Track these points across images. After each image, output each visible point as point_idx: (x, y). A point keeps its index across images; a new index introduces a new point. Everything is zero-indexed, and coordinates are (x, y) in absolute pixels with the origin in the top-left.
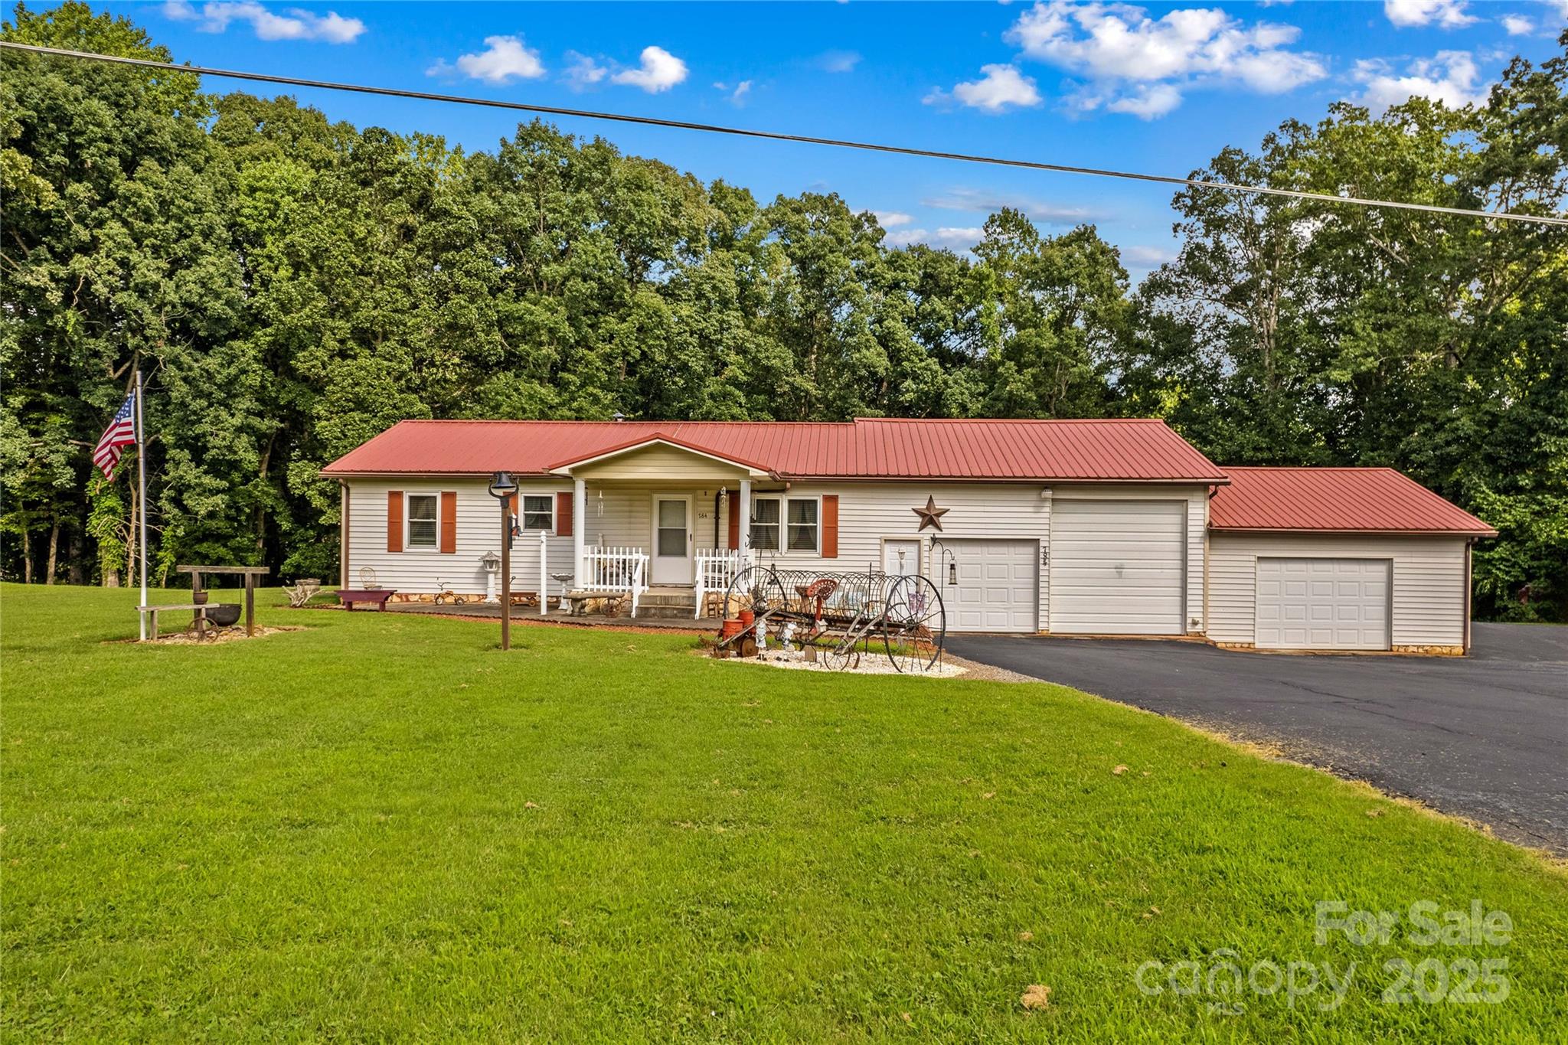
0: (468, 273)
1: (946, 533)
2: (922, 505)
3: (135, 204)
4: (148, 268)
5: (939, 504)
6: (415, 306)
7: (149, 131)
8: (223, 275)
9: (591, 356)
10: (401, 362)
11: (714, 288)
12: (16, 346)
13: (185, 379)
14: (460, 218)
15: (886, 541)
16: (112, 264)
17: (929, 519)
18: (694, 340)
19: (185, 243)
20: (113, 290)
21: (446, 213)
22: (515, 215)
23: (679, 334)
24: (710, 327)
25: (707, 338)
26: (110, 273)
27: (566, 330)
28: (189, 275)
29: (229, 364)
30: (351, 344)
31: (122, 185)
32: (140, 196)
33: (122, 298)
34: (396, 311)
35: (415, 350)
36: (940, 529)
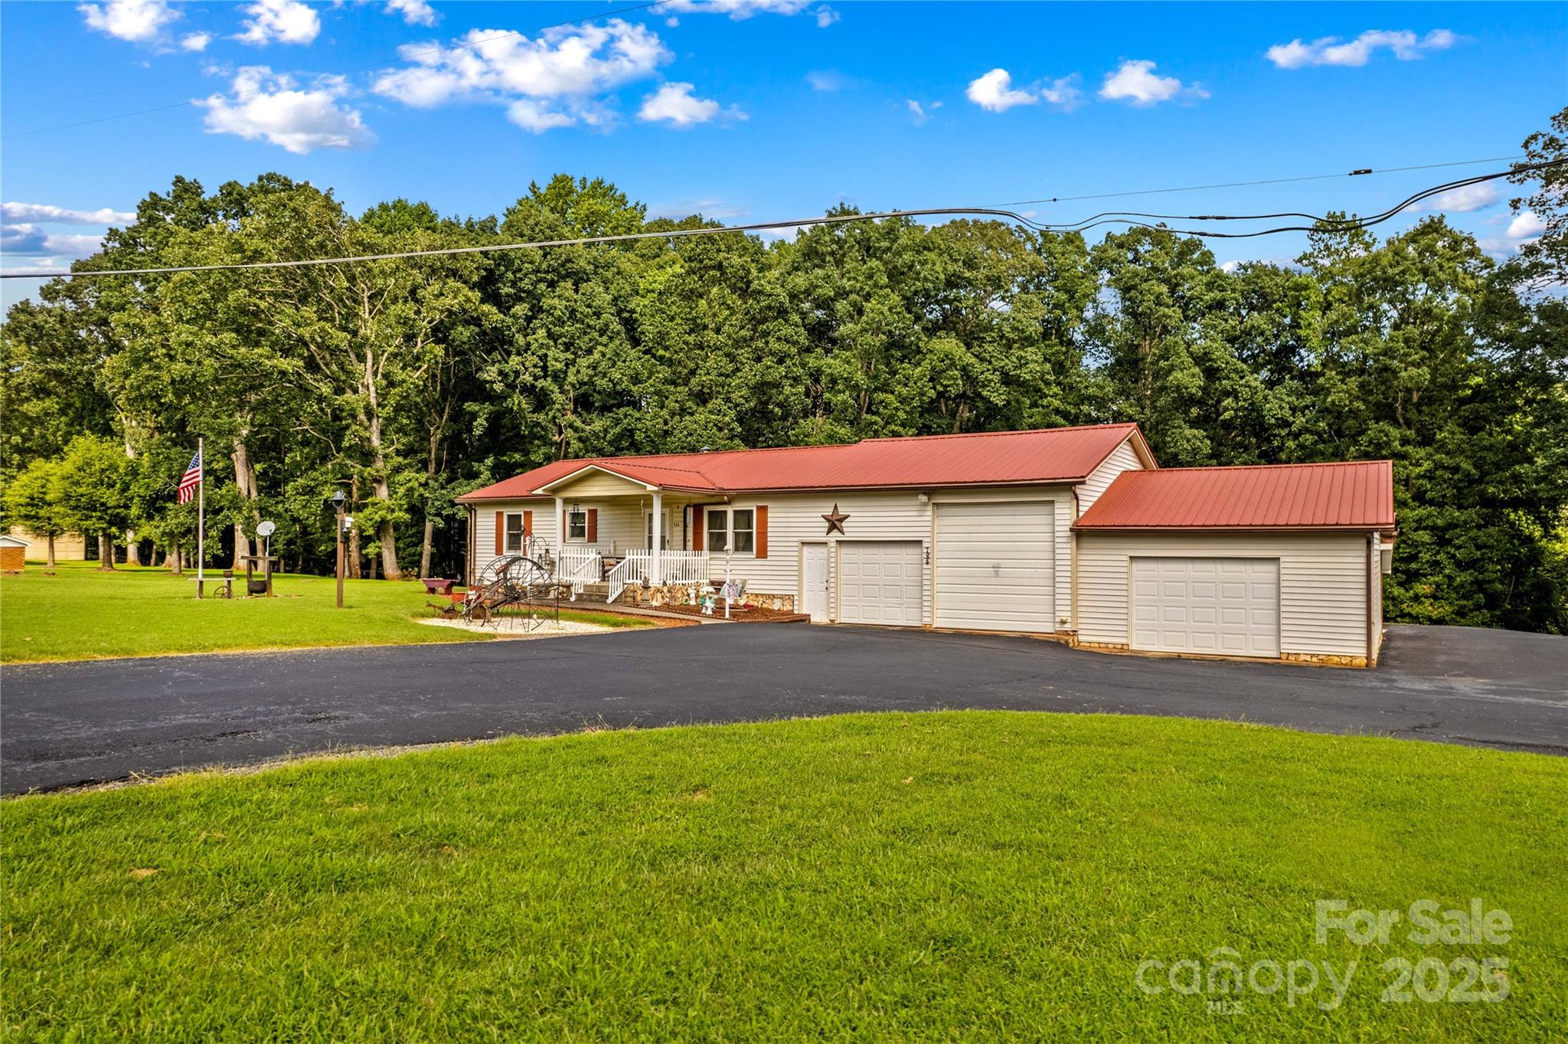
0: (779, 339)
1: (849, 537)
2: (829, 512)
3: (552, 314)
4: (557, 358)
5: (842, 511)
6: (738, 370)
7: (568, 260)
8: (609, 359)
9: (890, 398)
10: (725, 415)
11: (1014, 329)
12: (485, 423)
13: (580, 439)
14: (770, 295)
15: (803, 544)
16: (536, 359)
17: (835, 524)
18: (996, 377)
19: (586, 338)
20: (536, 378)
21: (760, 292)
22: (820, 287)
23: (982, 373)
24: (1009, 364)
25: (1007, 374)
26: (535, 366)
27: (860, 377)
28: (583, 362)
29: (616, 425)
30: (689, 404)
31: (546, 303)
32: (555, 308)
33: (540, 383)
34: (721, 375)
35: (737, 405)
36: (843, 533)
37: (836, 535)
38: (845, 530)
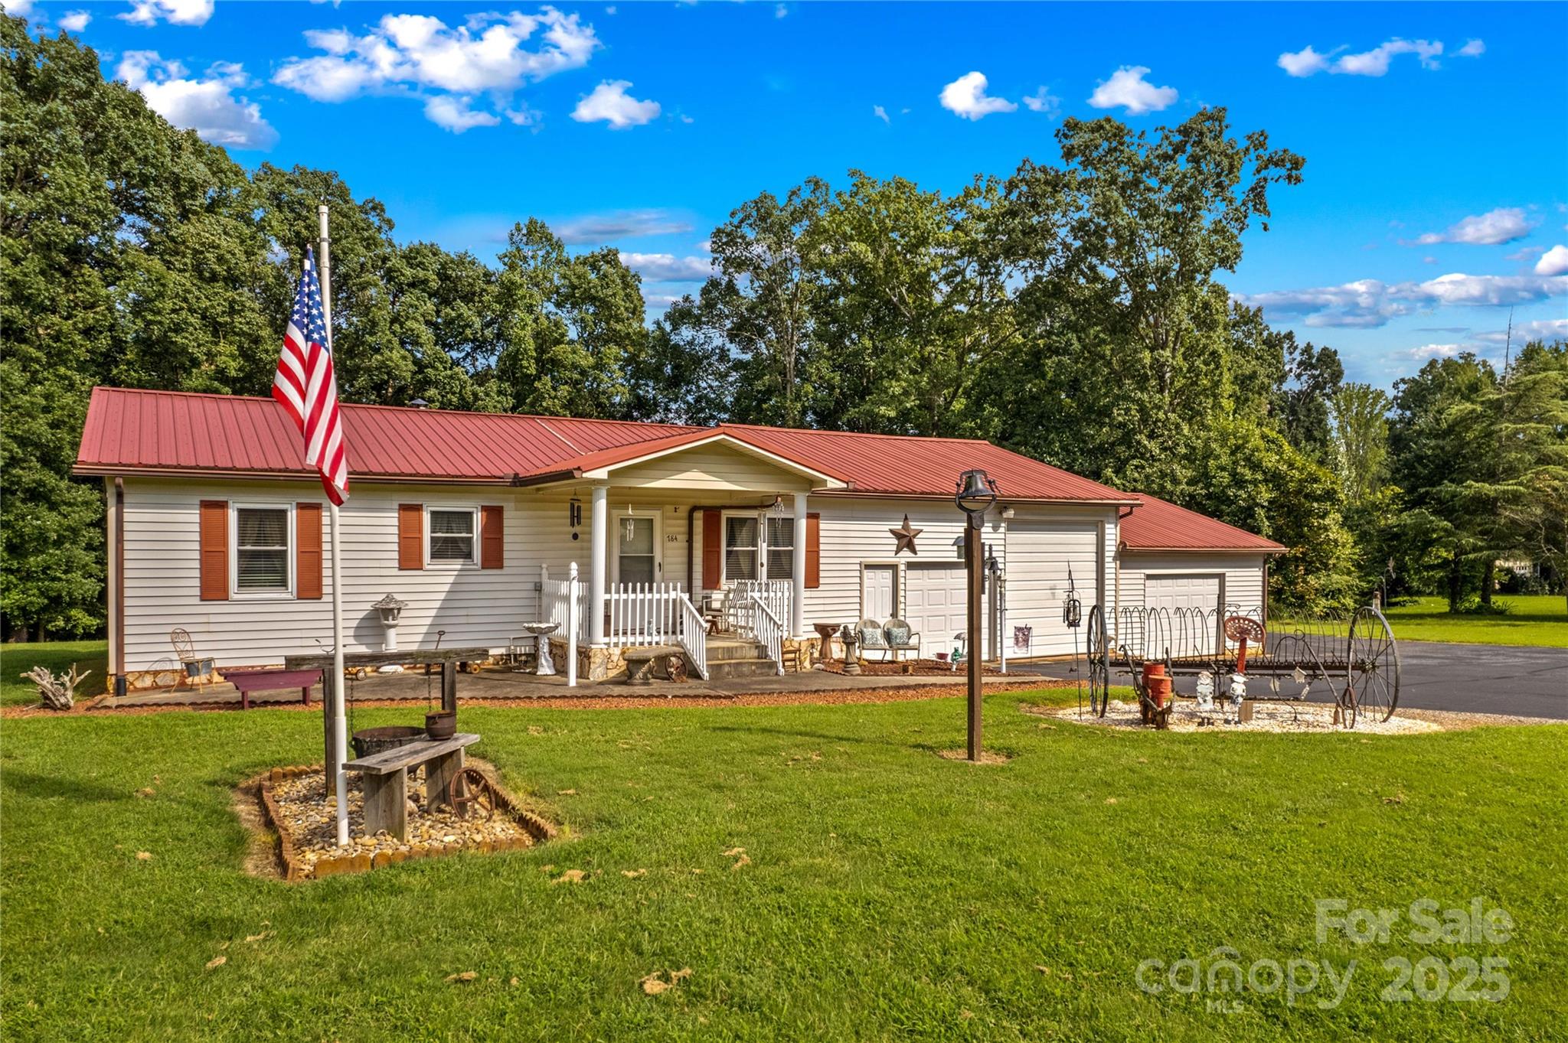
1: (922, 556)
2: (898, 526)
5: (914, 525)
15: (869, 567)
17: (906, 541)
36: (914, 551)
37: (906, 555)
38: (918, 548)
